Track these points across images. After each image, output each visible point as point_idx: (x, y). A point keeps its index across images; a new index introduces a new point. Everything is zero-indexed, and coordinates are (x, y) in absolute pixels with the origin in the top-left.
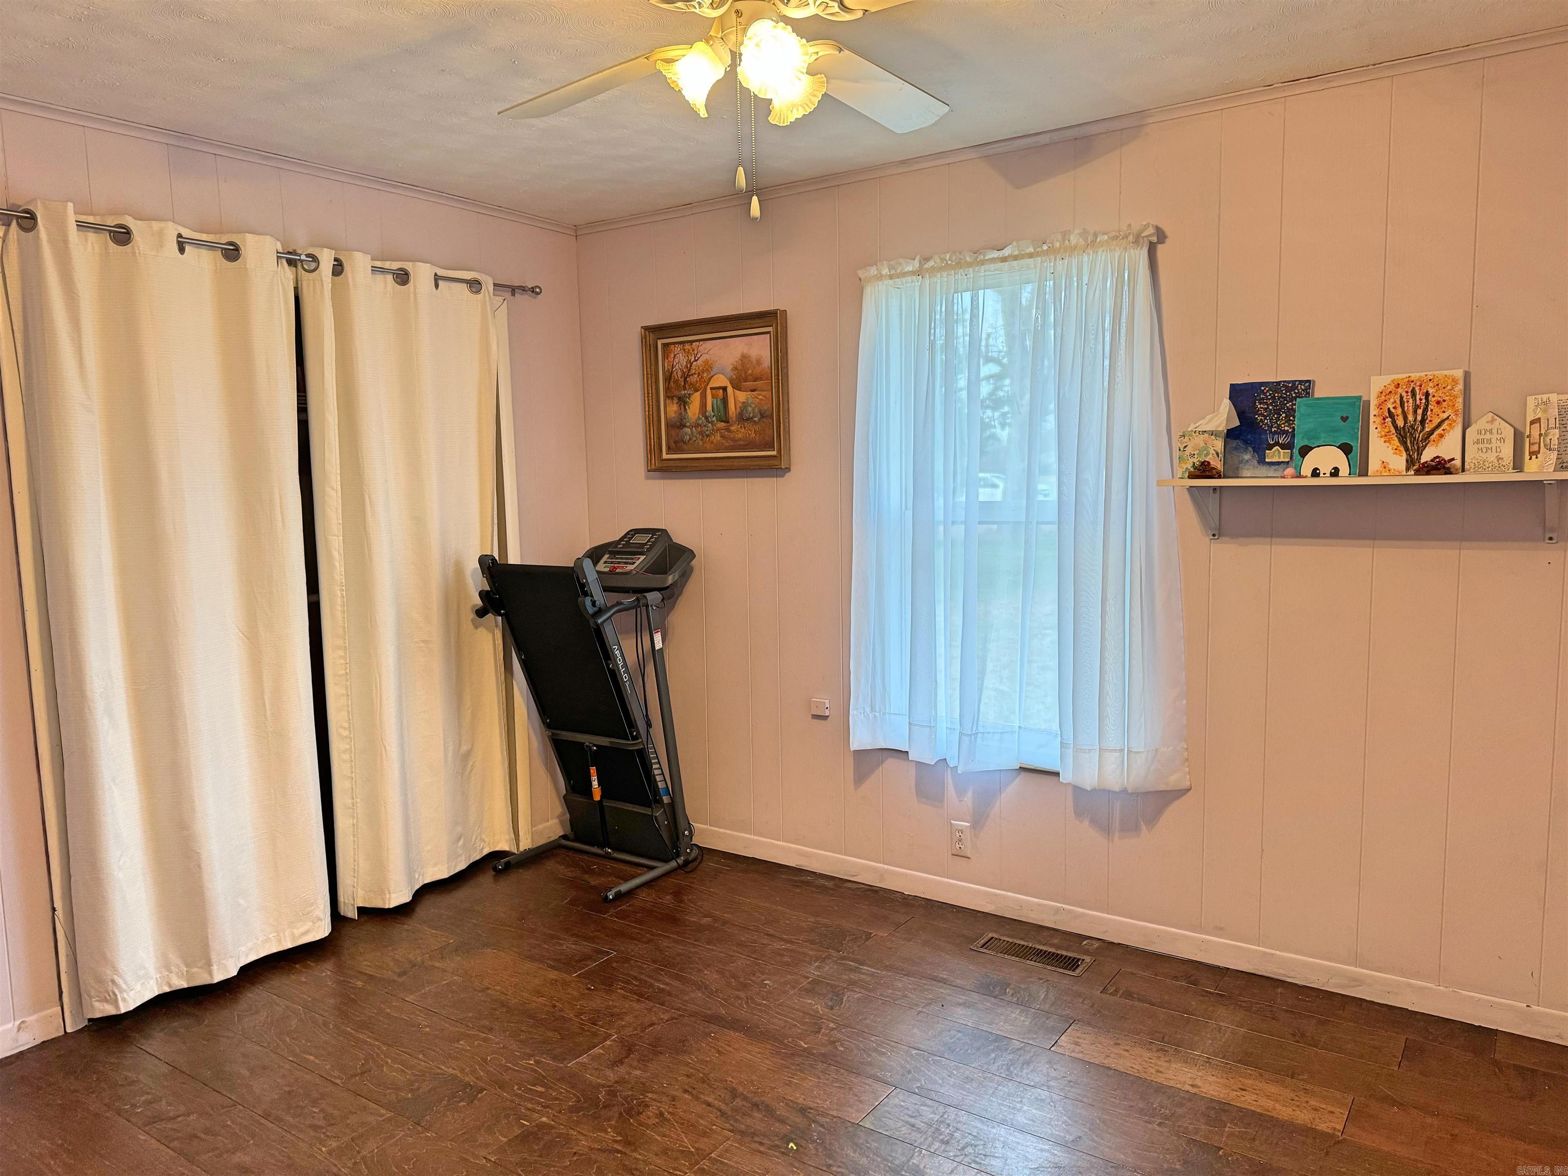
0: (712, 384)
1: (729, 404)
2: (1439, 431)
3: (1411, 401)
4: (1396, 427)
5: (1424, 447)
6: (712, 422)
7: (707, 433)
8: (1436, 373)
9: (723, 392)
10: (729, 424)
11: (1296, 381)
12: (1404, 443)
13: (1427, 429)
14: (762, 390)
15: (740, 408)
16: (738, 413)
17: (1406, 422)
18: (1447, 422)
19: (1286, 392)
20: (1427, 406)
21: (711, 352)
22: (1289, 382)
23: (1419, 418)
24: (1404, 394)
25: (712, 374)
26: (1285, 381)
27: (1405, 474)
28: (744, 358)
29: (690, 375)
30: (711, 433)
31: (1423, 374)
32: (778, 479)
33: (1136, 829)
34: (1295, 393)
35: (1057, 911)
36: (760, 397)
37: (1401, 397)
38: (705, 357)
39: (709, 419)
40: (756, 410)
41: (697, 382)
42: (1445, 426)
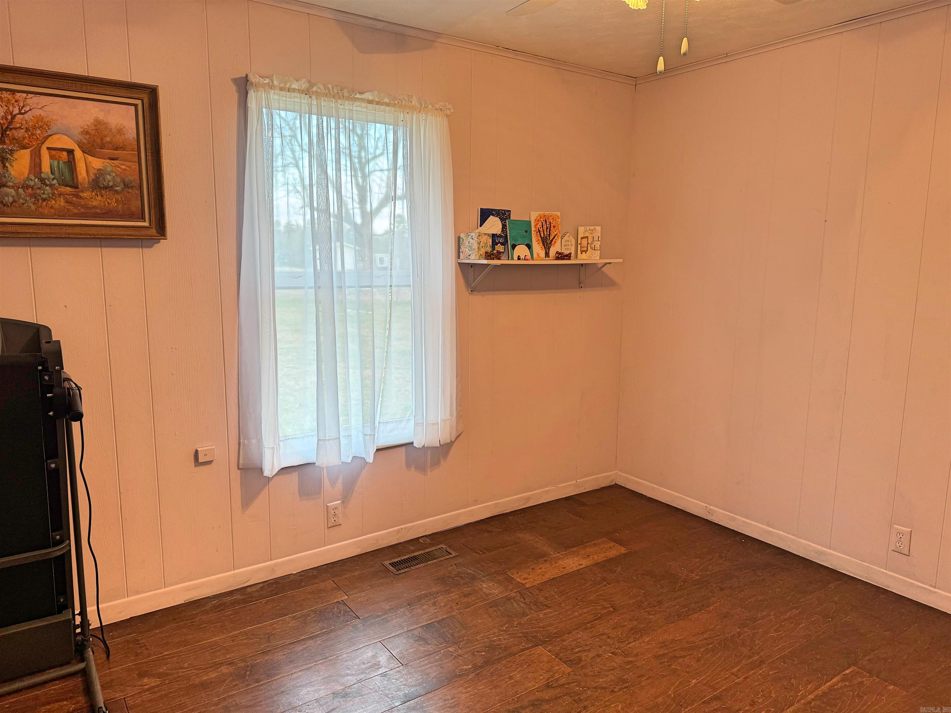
0: (48, 144)
1: (78, 169)
2: (554, 240)
3: (545, 225)
4: (541, 237)
5: (550, 247)
6: (51, 186)
7: (44, 196)
8: (553, 213)
9: (68, 155)
10: (77, 190)
11: (505, 210)
12: (544, 245)
13: (551, 239)
14: (125, 160)
15: (95, 175)
16: (91, 180)
17: (544, 235)
18: (556, 236)
19: (502, 215)
20: (550, 228)
21: (46, 108)
22: (503, 210)
23: (548, 233)
24: (543, 221)
25: (49, 132)
26: (501, 210)
27: (544, 259)
28: (98, 123)
29: (11, 129)
30: (49, 197)
31: (548, 213)
32: (145, 249)
33: (438, 463)
34: (505, 216)
35: (399, 531)
36: (123, 167)
37: (542, 223)
38: (37, 112)
39: (46, 181)
40: (118, 180)
41: (24, 138)
42: (556, 238)
